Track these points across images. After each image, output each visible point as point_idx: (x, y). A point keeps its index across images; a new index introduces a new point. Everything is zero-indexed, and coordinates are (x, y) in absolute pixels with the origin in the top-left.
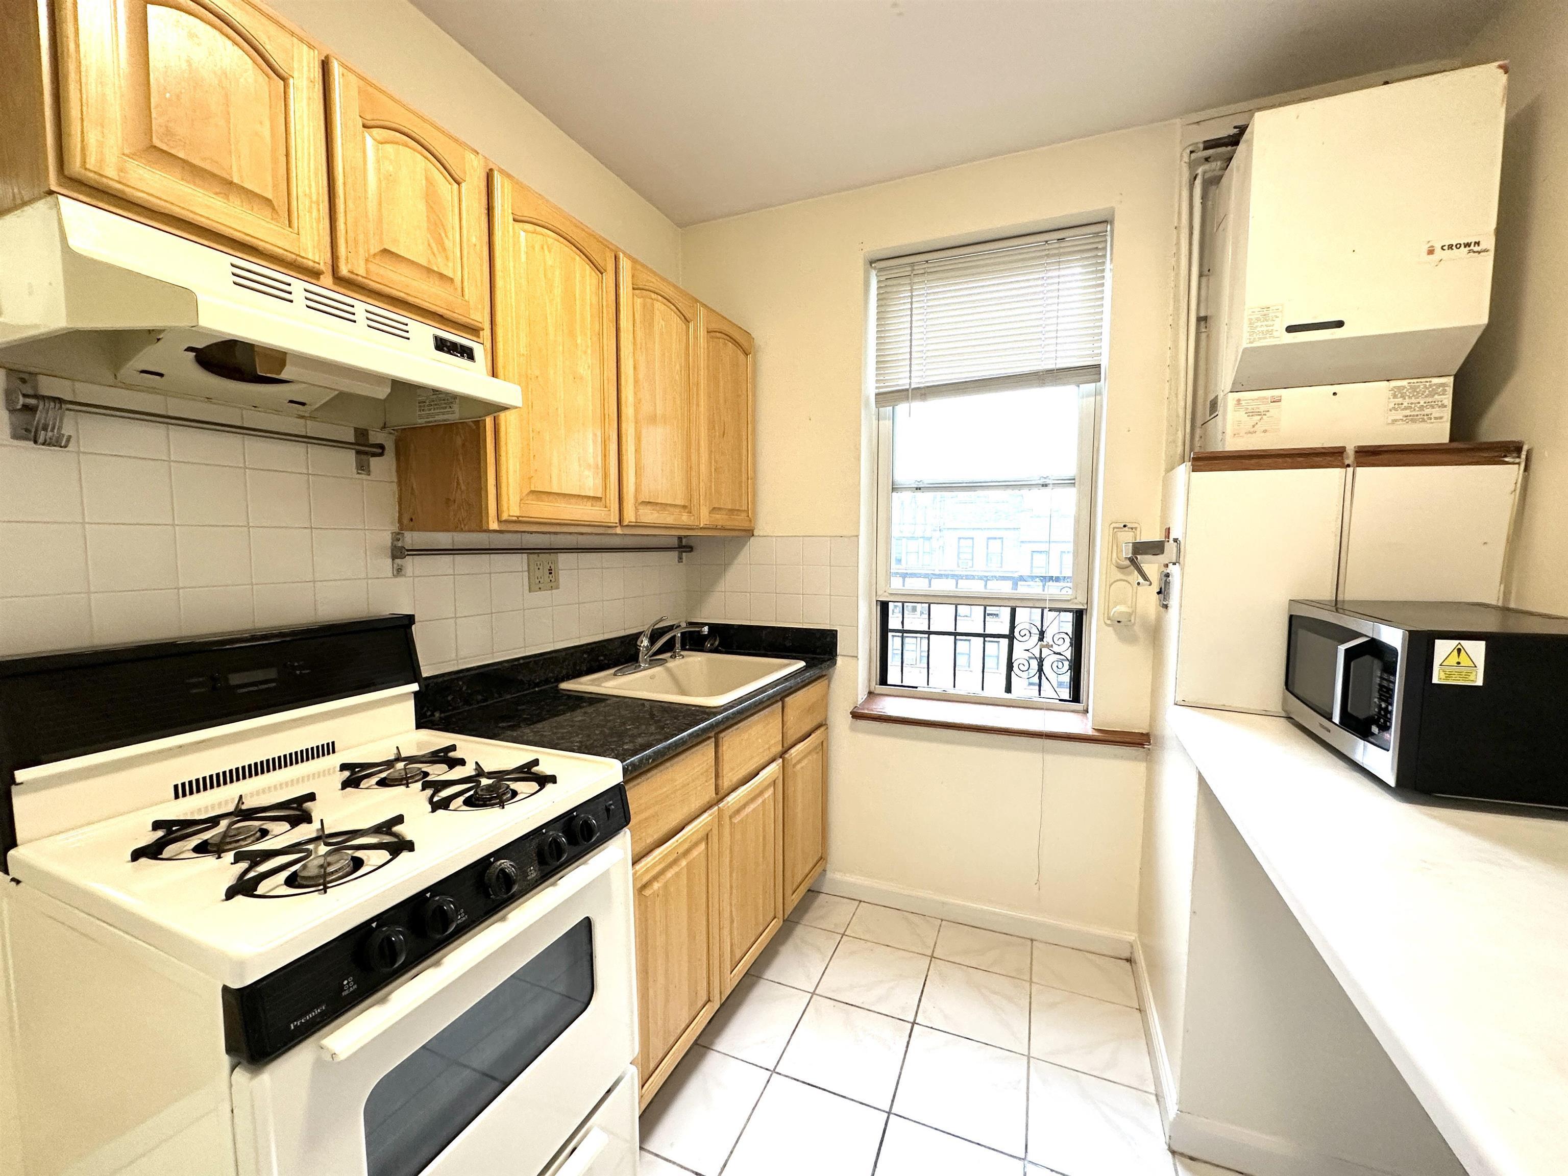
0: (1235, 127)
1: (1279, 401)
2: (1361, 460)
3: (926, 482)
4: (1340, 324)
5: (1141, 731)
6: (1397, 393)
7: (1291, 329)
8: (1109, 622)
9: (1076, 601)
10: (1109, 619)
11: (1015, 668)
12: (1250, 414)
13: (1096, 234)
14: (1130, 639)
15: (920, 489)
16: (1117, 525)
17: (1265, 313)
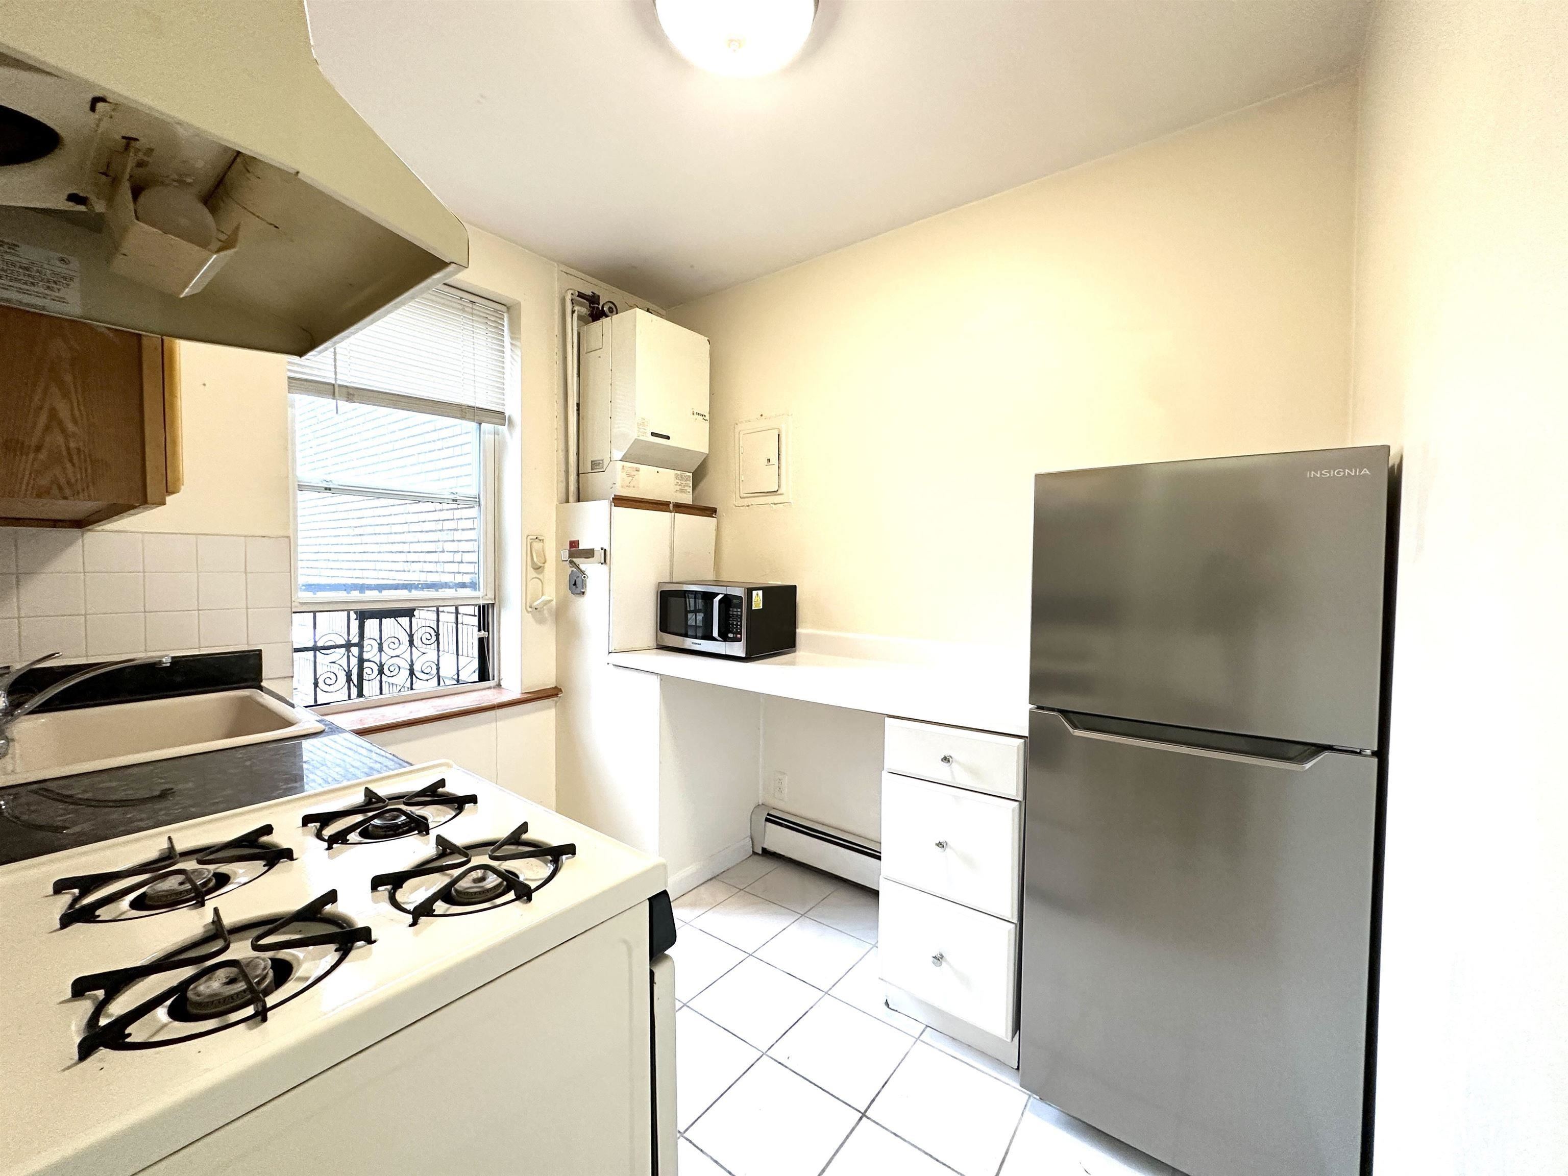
0: (592, 292)
1: (639, 471)
2: (677, 509)
3: (337, 483)
4: (668, 438)
5: (551, 687)
6: (677, 476)
7: (653, 434)
8: (530, 609)
9: (486, 597)
10: (531, 607)
11: (321, 684)
12: (629, 475)
13: (496, 311)
14: (541, 621)
15: (330, 489)
16: (532, 537)
17: (642, 424)
